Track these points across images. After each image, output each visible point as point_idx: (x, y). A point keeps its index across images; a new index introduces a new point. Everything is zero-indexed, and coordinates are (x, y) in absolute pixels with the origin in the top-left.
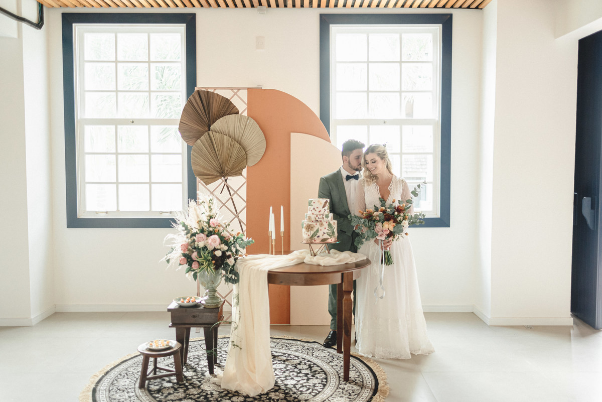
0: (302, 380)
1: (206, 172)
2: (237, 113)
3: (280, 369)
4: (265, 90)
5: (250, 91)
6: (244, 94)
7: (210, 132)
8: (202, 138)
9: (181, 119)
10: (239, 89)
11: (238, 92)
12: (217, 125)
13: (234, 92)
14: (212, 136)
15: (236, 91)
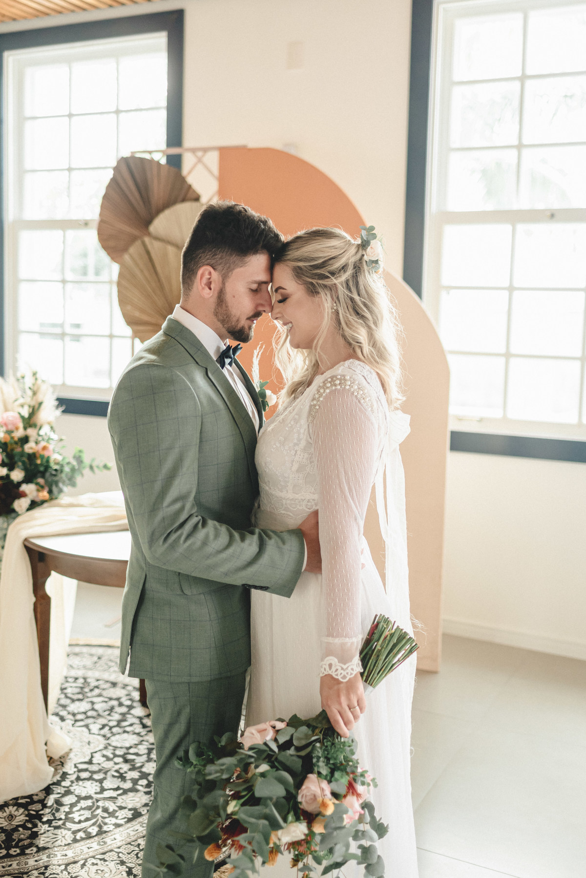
0: (118, 789)
1: (145, 318)
2: (197, 199)
3: (116, 748)
4: (250, 150)
5: (225, 153)
6: (213, 160)
7: (147, 240)
8: (132, 250)
9: (100, 215)
10: (205, 150)
11: (203, 156)
12: (159, 225)
13: (197, 156)
14: (150, 247)
15: (200, 154)
